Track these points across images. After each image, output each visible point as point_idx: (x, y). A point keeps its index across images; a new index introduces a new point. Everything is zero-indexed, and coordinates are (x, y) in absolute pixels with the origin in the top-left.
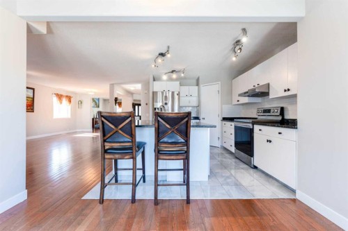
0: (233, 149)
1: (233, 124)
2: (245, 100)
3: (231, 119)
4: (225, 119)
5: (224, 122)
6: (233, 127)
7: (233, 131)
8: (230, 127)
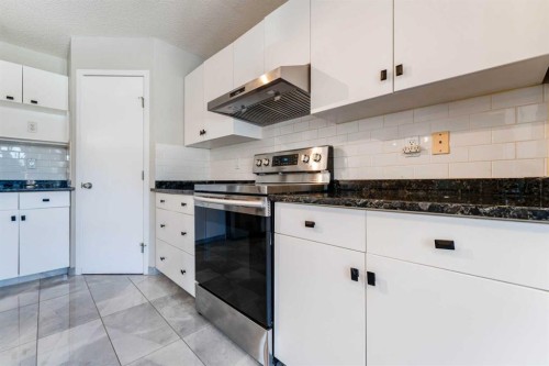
0: (190, 284)
1: (190, 200)
2: (226, 126)
3: (185, 187)
4: (162, 186)
5: (160, 196)
6: (190, 209)
7: (189, 224)
8: (181, 212)
